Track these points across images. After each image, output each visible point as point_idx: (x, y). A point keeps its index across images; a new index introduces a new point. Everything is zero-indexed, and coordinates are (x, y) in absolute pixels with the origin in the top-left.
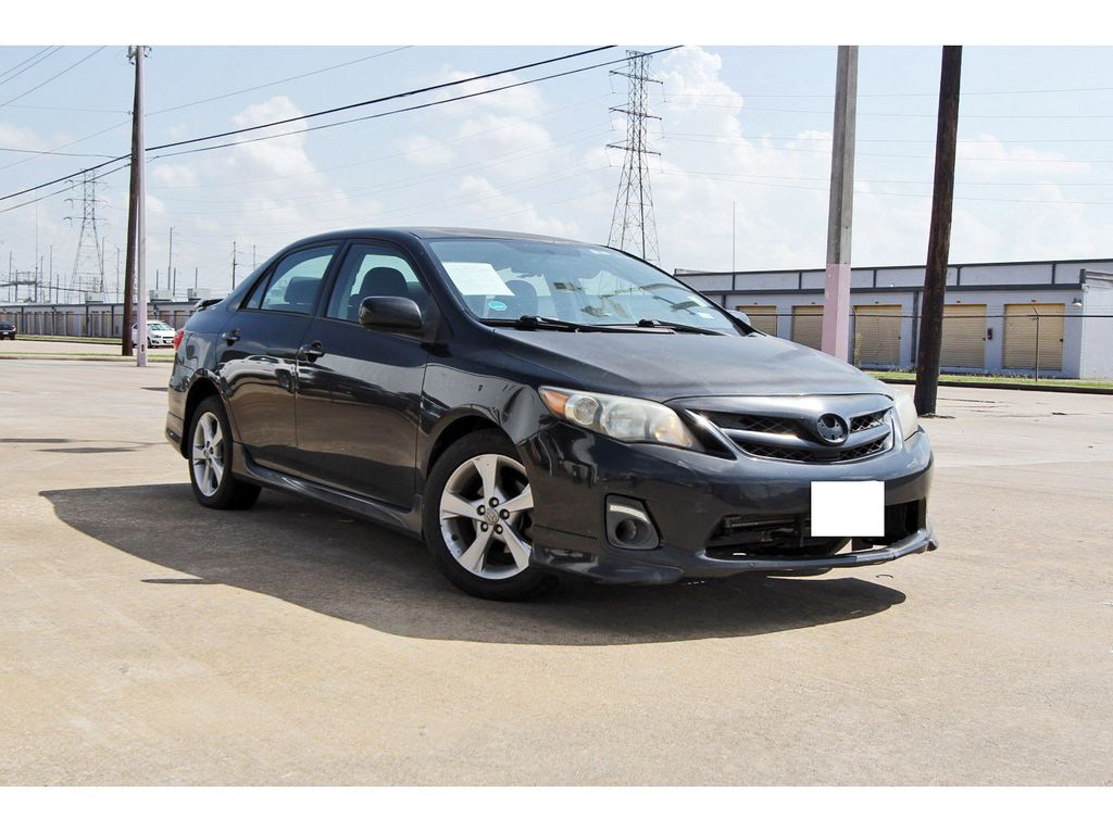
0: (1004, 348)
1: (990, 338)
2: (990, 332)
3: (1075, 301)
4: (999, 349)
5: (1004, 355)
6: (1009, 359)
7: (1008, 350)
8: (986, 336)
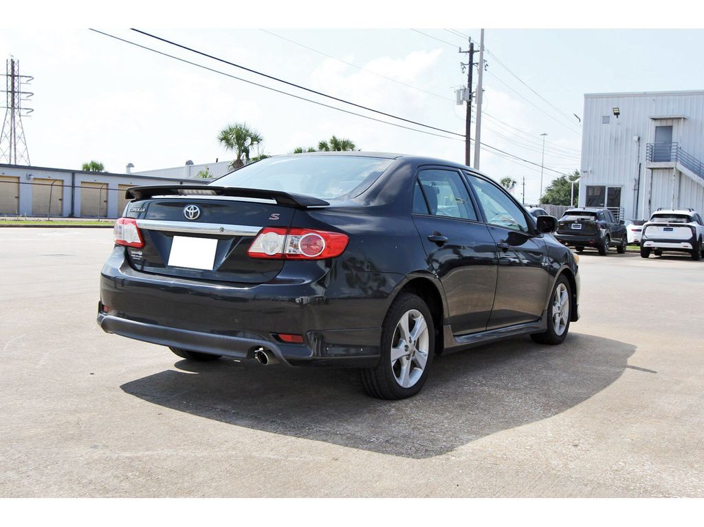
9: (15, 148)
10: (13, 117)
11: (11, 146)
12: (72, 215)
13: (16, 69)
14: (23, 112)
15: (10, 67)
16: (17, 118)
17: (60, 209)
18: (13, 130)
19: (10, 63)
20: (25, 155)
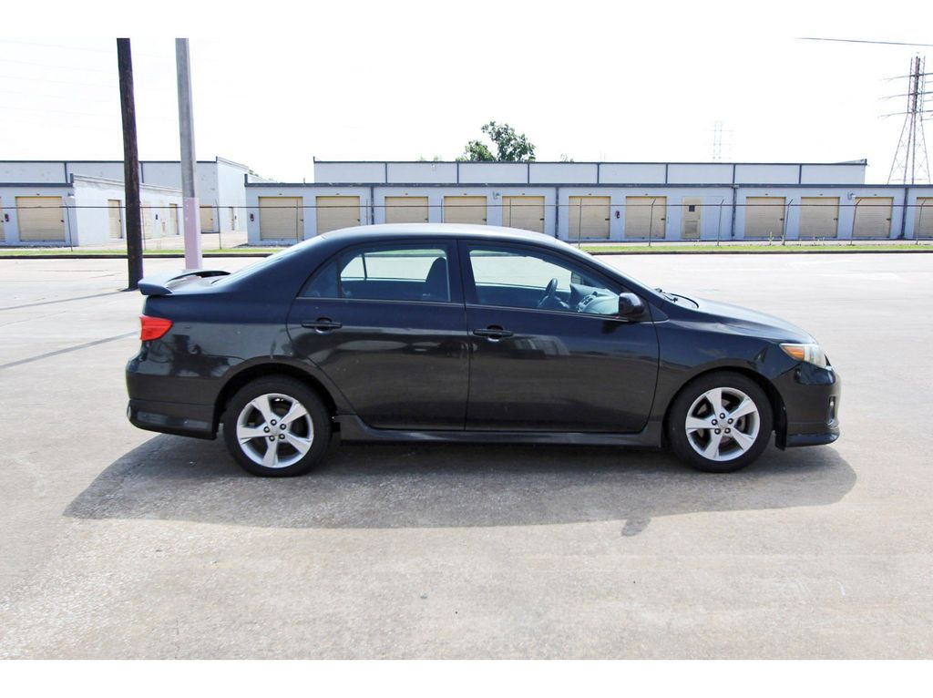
0: (19, 227)
1: (7, 221)
2: (7, 216)
3: (69, 195)
4: (16, 228)
5: (20, 232)
6: (24, 236)
7: (22, 229)
8: (4, 220)
9: (914, 158)
10: (913, 123)
11: (907, 156)
12: (901, 237)
13: (921, 67)
14: (925, 115)
15: (914, 65)
16: (918, 123)
17: (887, 230)
18: (912, 138)
19: (915, 60)
20: (925, 165)
